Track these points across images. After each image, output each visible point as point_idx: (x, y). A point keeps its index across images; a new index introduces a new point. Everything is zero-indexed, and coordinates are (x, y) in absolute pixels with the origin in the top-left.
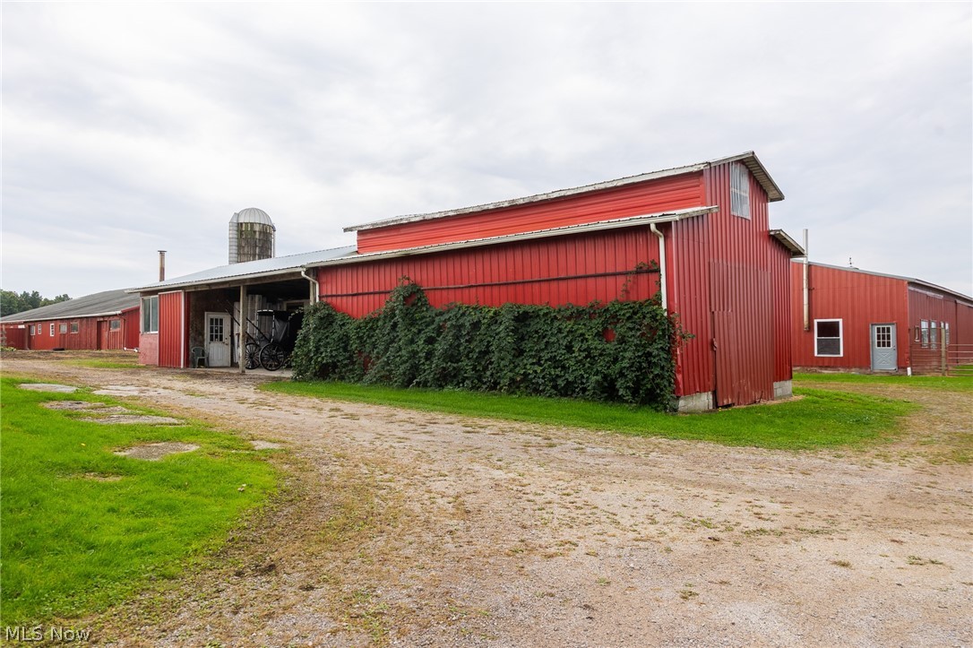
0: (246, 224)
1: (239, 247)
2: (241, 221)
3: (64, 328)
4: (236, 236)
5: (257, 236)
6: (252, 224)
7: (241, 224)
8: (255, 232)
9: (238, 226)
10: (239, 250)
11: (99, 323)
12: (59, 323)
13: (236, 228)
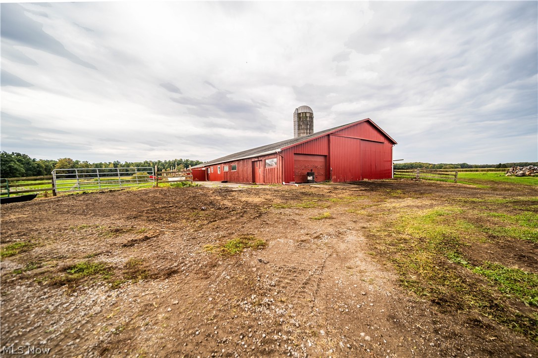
0: (303, 113)
1: (299, 125)
2: (299, 112)
3: (226, 169)
4: (297, 120)
5: (308, 119)
6: (306, 113)
7: (300, 113)
8: (307, 117)
9: (298, 115)
10: (299, 127)
11: (253, 163)
12: (223, 165)
13: (297, 116)
